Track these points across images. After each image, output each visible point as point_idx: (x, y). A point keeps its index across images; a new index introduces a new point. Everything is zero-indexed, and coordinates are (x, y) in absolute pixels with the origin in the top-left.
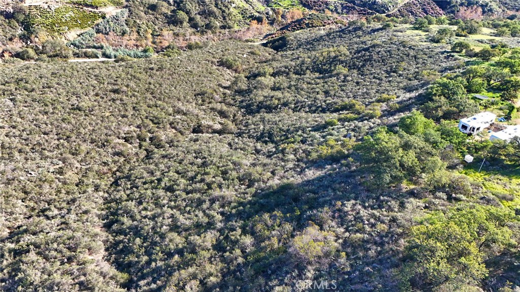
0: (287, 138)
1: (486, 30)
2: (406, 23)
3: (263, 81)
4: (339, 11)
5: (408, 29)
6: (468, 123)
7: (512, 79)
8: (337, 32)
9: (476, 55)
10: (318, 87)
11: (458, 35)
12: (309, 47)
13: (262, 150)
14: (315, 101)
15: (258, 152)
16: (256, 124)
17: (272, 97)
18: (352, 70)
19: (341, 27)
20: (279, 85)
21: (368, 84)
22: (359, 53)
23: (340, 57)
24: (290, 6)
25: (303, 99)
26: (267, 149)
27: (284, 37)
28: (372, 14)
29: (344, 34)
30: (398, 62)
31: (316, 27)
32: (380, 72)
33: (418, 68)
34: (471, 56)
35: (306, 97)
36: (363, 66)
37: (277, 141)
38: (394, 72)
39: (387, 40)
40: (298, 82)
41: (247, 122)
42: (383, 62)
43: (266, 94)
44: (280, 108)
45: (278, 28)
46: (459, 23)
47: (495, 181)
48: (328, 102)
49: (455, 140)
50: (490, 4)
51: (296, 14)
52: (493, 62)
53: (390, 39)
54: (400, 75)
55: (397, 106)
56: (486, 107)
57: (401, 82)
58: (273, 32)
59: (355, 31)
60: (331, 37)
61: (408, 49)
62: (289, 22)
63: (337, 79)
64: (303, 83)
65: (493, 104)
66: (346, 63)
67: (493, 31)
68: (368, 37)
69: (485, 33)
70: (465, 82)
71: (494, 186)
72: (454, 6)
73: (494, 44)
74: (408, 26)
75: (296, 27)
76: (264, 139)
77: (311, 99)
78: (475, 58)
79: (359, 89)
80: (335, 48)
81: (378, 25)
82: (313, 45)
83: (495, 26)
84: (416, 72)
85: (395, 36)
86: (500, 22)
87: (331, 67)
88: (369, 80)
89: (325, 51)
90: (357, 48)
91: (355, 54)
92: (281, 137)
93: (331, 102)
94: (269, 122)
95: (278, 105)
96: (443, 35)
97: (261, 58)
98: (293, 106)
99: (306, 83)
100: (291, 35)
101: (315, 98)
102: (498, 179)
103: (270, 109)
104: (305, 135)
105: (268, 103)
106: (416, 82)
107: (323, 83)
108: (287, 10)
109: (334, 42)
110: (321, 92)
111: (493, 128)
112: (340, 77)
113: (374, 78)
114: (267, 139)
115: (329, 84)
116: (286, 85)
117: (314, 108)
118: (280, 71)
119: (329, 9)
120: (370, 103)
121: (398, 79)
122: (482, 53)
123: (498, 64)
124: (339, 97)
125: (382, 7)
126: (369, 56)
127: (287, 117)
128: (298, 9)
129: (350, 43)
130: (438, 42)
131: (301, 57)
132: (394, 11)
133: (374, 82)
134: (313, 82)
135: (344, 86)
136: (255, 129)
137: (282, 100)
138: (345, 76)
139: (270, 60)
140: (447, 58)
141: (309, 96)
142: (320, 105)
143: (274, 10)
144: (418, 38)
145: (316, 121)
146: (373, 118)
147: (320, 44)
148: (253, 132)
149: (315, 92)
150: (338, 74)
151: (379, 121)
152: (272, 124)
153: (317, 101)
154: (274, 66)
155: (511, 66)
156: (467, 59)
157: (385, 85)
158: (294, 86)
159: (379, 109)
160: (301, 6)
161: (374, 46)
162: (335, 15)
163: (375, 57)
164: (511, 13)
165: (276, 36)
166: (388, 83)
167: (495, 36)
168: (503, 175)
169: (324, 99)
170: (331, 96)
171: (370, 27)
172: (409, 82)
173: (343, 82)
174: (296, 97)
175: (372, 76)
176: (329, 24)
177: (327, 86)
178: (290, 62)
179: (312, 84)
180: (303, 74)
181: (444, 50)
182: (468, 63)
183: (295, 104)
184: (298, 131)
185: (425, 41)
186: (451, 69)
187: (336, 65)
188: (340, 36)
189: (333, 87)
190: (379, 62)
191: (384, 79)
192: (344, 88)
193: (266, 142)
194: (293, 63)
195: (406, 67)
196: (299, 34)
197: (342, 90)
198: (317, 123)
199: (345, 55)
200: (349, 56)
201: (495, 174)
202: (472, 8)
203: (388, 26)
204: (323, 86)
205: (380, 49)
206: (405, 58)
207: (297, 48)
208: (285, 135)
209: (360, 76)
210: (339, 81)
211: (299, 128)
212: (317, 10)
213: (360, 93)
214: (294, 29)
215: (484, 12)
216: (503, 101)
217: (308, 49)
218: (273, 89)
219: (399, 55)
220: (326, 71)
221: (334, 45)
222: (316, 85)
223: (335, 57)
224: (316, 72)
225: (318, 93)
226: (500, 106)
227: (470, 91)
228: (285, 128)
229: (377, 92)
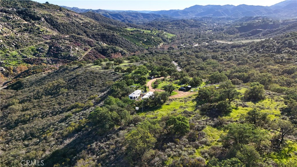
0: (44, 132)
1: (125, 61)
2: (90, 63)
3: (14, 108)
4: (51, 63)
5: (92, 65)
6: (132, 96)
7: (142, 77)
8: (54, 73)
9: (125, 71)
10: (53, 102)
11: (115, 65)
12: (38, 83)
13: (30, 144)
14: (54, 110)
15: (27, 146)
16: (18, 132)
17: (24, 115)
18: (70, 90)
19: (54, 71)
20: (26, 107)
21: (81, 94)
22: (70, 80)
23: (61, 85)
24: (17, 64)
25: (46, 111)
26: (33, 142)
27: (19, 82)
28: (70, 62)
29: (58, 73)
30: (92, 81)
31: (39, 73)
32: (86, 87)
33: (103, 81)
34: (123, 72)
35: (47, 109)
36: (75, 86)
37: (38, 136)
38: (92, 86)
39: (83, 72)
40: (39, 103)
41: (11, 134)
42: (85, 82)
43: (19, 115)
44: (32, 119)
45: (13, 78)
46: (114, 60)
47: (149, 114)
48: (62, 108)
49: (129, 103)
50: (123, 51)
51: (23, 68)
52: (133, 73)
53: (85, 71)
54: (96, 86)
55: (100, 99)
56: (136, 89)
57: (97, 89)
58: (9, 81)
59: (64, 71)
60: (51, 76)
61: (95, 74)
62: (20, 73)
63: (63, 95)
64: (43, 102)
65: (138, 87)
66: (65, 87)
67: (128, 61)
68: (72, 73)
69: (126, 63)
70: (125, 82)
71: (149, 116)
72: (109, 54)
73: (131, 66)
74: (91, 64)
75: (25, 75)
76: (28, 138)
77: (51, 109)
78: (125, 73)
79: (77, 97)
80: (56, 81)
81: (76, 66)
82: (41, 82)
83: (129, 59)
84: (103, 83)
85: (87, 69)
86: (130, 57)
87: (57, 91)
88: (81, 92)
89: (50, 84)
90: (68, 78)
91: (68, 82)
92: (40, 133)
93: (64, 107)
94: (27, 128)
95: (30, 118)
96: (109, 66)
97: (6, 96)
98: (41, 116)
99: (44, 102)
100: (24, 80)
101: (53, 108)
102: (150, 113)
103: (24, 122)
104: (56, 127)
105: (23, 119)
106: (104, 88)
107: (55, 99)
108: (15, 67)
109: (54, 78)
110: (56, 104)
111: (141, 95)
112: (65, 94)
113: (83, 90)
114: (30, 137)
115: (59, 99)
116: (31, 106)
117: (55, 113)
118: (24, 100)
119: (44, 63)
120: (86, 102)
121: (95, 88)
122: (127, 70)
123: (135, 73)
124: (68, 104)
125: (74, 58)
126: (77, 81)
127: (39, 122)
128: (24, 65)
129: (63, 77)
130: (108, 69)
131: (36, 90)
132: (81, 59)
133: (84, 92)
134: (49, 100)
135: (68, 98)
136: (19, 135)
137: (32, 115)
138: (67, 93)
139: (14, 96)
140: (114, 74)
141: (49, 108)
142: (58, 110)
143: (6, 68)
144: (98, 69)
145: (59, 118)
146: (90, 107)
147: (46, 81)
148: (18, 137)
149: (52, 105)
150: (62, 93)
151: (94, 108)
152: (30, 129)
153: (55, 109)
154: (19, 98)
155: (140, 73)
156: (122, 74)
157: (90, 92)
158: (37, 105)
159: (91, 103)
160: (25, 63)
161: (78, 76)
162: (49, 65)
163: (80, 81)
164: (133, 54)
165: (13, 82)
166: (91, 91)
167: (130, 63)
168: (151, 111)
169: (59, 107)
170: (62, 105)
171: (72, 67)
172: (101, 88)
173: (67, 96)
174: (41, 110)
175: (82, 90)
176: (47, 70)
177: (58, 100)
178: (29, 94)
179: (49, 101)
180: (40, 98)
181: (111, 72)
182: (123, 75)
183: (41, 114)
184: (50, 126)
185: (102, 70)
186: (117, 78)
187: (59, 89)
188: (56, 75)
189: (62, 100)
190: (83, 83)
191: (89, 90)
192: (69, 99)
193: (31, 139)
194: (32, 94)
195: (97, 82)
196: (29, 78)
197: (68, 100)
198: (60, 119)
199: (63, 83)
200: (66, 83)
201: (148, 112)
202: (117, 54)
203: (81, 65)
204: (56, 101)
205: (81, 77)
206: (95, 78)
207: (31, 86)
208: (42, 131)
209: (75, 91)
210: (65, 96)
211: (50, 125)
212: (37, 64)
213: (79, 99)
214: (25, 76)
215: (122, 55)
216: (142, 85)
217: (39, 85)
218: (23, 110)
219: (92, 78)
220: (54, 93)
221: (55, 80)
222: (51, 101)
223: (58, 85)
224: (48, 95)
225: (54, 105)
226: (141, 88)
227: (128, 85)
228: (41, 127)
229: (87, 96)
